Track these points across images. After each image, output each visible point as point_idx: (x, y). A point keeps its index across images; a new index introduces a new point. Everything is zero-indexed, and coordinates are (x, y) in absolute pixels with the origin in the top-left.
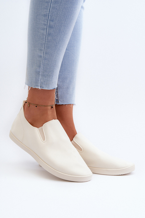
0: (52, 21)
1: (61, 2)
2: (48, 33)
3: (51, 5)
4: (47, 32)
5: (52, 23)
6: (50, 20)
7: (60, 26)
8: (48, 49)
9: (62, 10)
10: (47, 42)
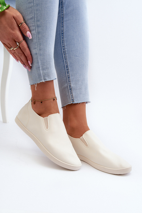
0: (38, 21)
1: (42, 4)
2: (38, 32)
3: (35, 8)
4: (36, 32)
5: (39, 23)
6: (36, 21)
7: (46, 23)
8: (40, 45)
9: (44, 9)
10: (38, 40)
